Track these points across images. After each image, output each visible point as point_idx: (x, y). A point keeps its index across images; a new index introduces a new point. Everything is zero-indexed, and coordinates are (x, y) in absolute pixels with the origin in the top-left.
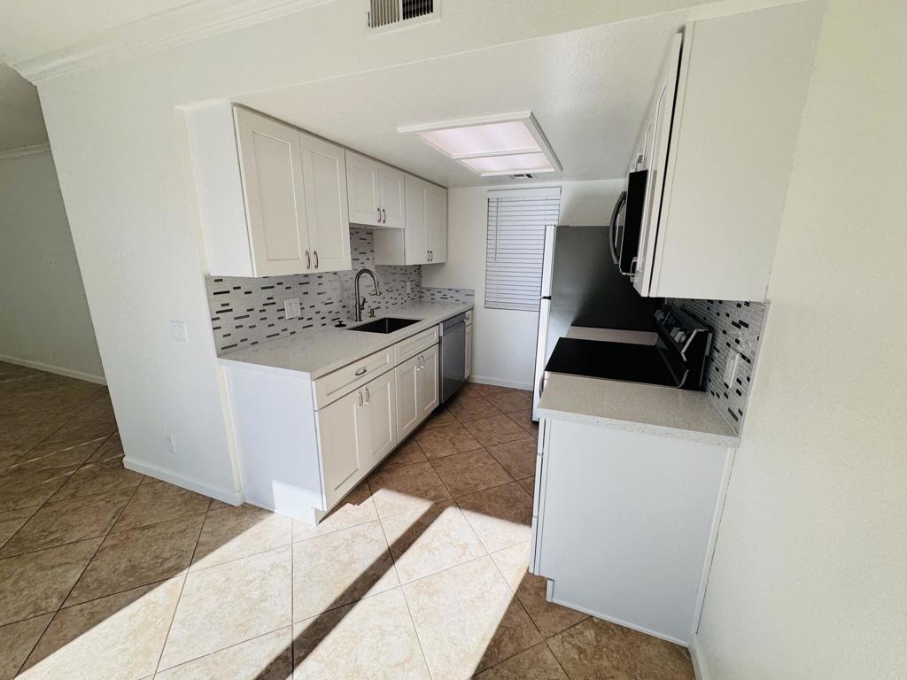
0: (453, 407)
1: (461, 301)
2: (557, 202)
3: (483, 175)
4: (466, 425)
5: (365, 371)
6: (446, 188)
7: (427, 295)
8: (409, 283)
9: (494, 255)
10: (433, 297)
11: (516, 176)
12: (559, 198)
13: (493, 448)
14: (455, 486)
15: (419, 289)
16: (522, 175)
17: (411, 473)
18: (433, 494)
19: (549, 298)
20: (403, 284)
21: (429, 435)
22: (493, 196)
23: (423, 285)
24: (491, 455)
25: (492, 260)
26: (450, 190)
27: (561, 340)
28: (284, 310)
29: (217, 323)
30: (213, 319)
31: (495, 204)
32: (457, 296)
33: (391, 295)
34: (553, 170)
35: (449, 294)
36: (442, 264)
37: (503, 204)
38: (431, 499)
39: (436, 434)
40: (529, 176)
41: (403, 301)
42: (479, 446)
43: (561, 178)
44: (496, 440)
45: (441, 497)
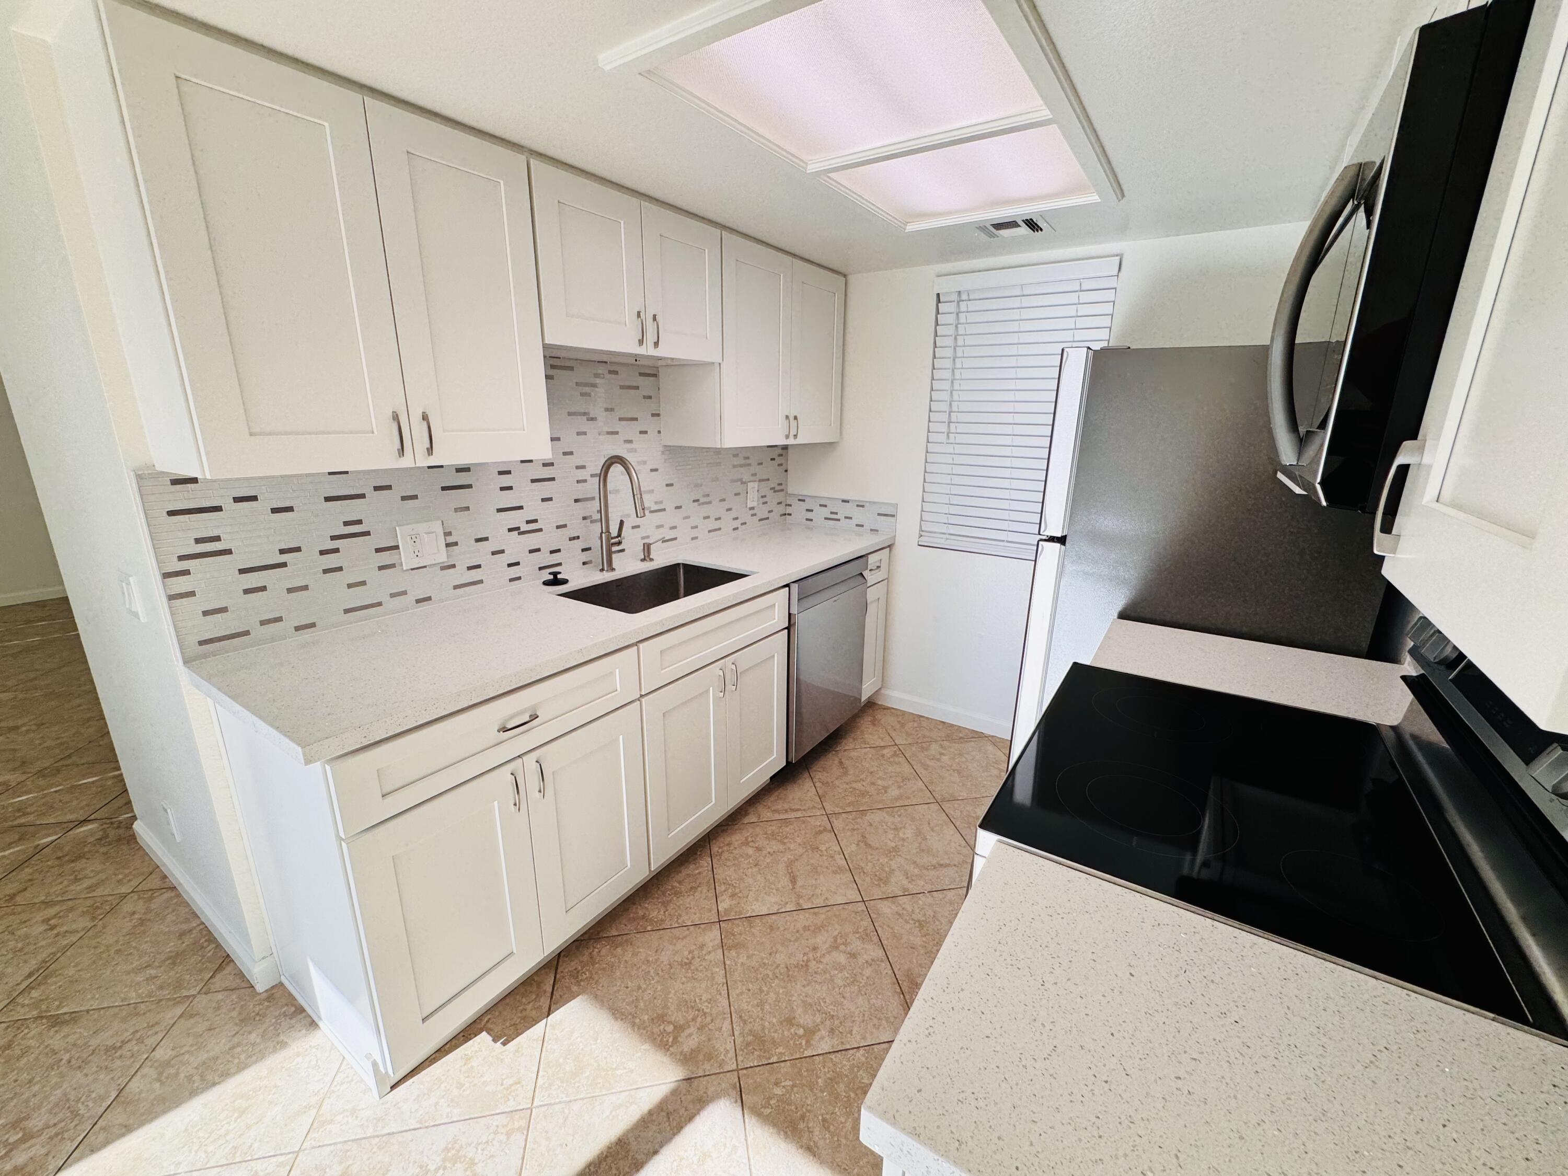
0: (824, 769)
1: (868, 527)
2: (1110, 295)
3: (910, 228)
4: (838, 824)
5: (534, 717)
6: (845, 276)
7: (798, 511)
8: (753, 487)
9: (944, 428)
10: (810, 515)
11: (999, 226)
12: (1112, 283)
13: (886, 908)
14: (757, 1027)
15: (780, 496)
16: (1013, 224)
17: (665, 958)
18: (690, 1041)
19: (1062, 540)
20: (738, 487)
21: (746, 843)
22: (947, 286)
23: (791, 490)
24: (874, 934)
25: (942, 437)
26: (851, 279)
27: (1077, 670)
28: (397, 547)
29: (181, 585)
30: (167, 575)
31: (951, 307)
32: (859, 516)
33: (705, 510)
34: (1095, 198)
35: (843, 510)
36: (830, 446)
37: (973, 306)
38: (686, 1059)
39: (761, 842)
40: (1032, 225)
41: (737, 524)
42: (853, 895)
43: (1122, 229)
44: (897, 883)
45: (709, 1057)
